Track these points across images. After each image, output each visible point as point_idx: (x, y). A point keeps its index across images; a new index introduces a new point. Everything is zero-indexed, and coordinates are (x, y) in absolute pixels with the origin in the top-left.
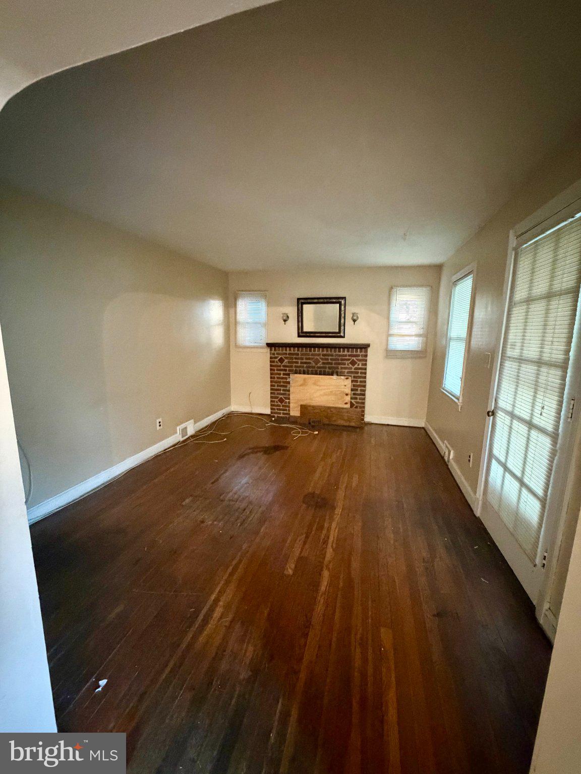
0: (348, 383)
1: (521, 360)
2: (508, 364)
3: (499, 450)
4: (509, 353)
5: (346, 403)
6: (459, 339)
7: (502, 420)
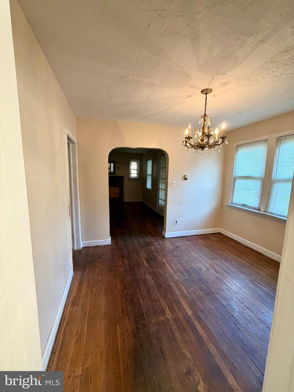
0: (118, 189)
1: (162, 179)
2: (160, 180)
3: (160, 198)
4: (161, 177)
5: (118, 196)
6: (149, 175)
7: (160, 190)
